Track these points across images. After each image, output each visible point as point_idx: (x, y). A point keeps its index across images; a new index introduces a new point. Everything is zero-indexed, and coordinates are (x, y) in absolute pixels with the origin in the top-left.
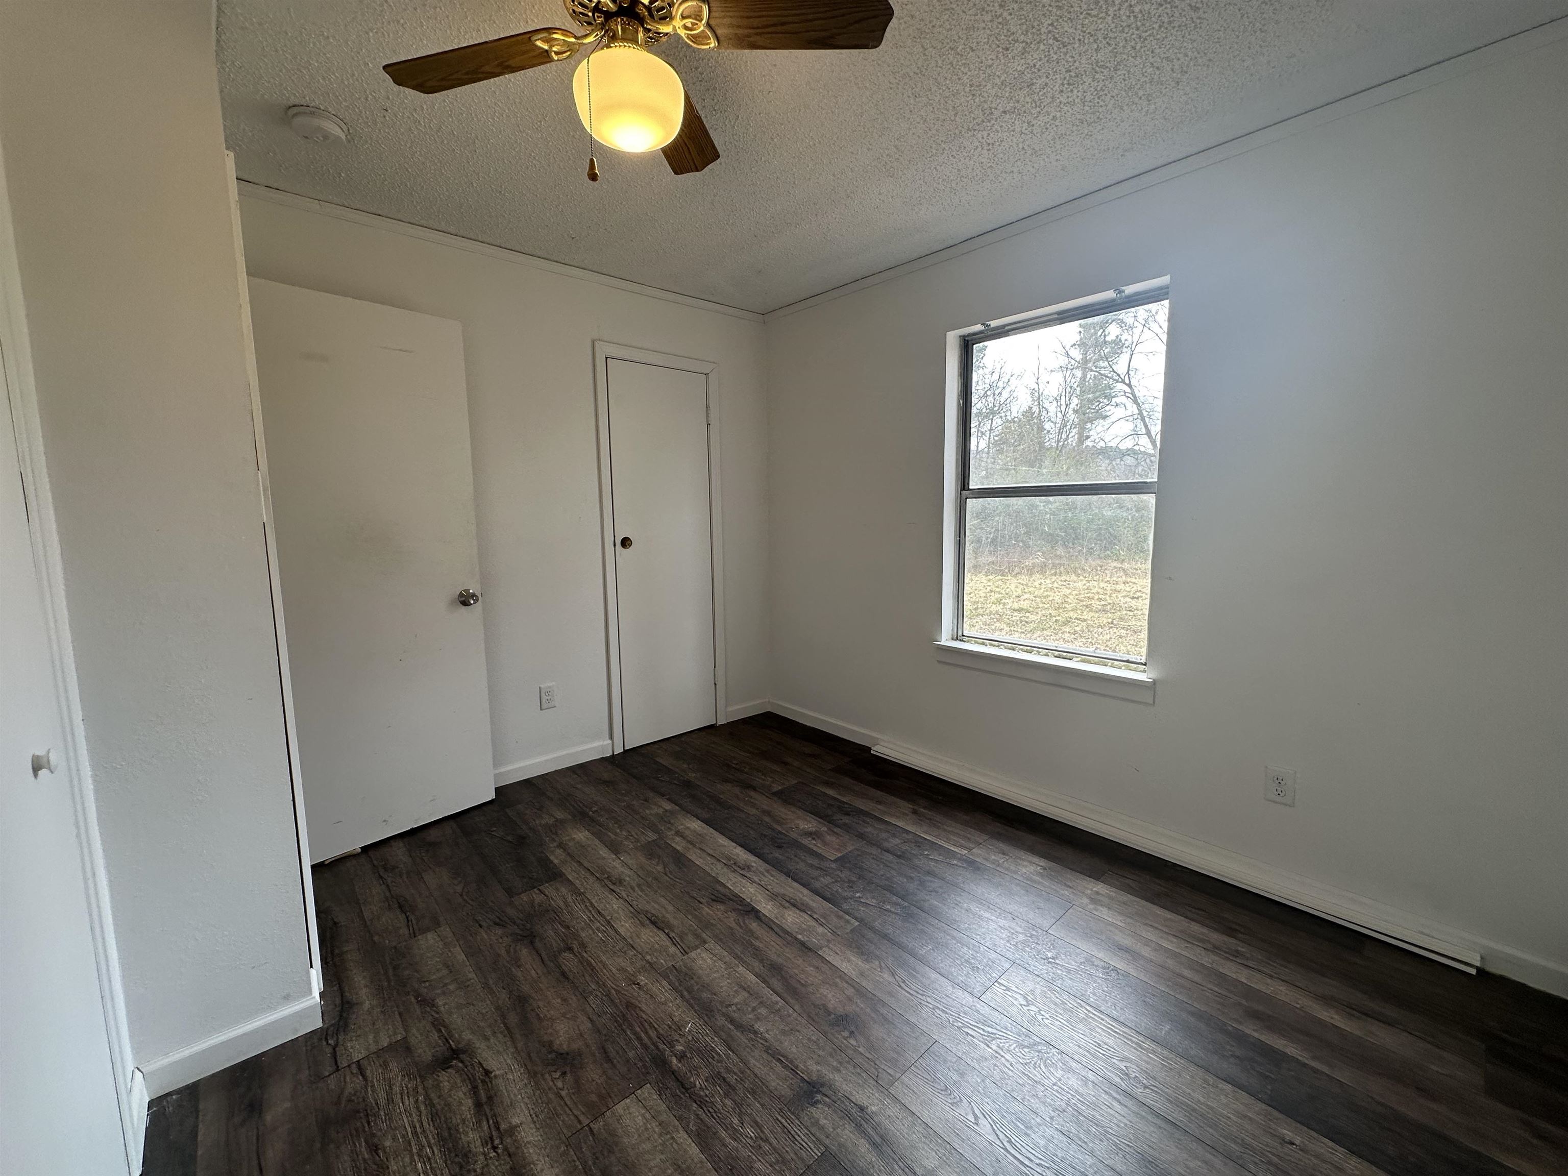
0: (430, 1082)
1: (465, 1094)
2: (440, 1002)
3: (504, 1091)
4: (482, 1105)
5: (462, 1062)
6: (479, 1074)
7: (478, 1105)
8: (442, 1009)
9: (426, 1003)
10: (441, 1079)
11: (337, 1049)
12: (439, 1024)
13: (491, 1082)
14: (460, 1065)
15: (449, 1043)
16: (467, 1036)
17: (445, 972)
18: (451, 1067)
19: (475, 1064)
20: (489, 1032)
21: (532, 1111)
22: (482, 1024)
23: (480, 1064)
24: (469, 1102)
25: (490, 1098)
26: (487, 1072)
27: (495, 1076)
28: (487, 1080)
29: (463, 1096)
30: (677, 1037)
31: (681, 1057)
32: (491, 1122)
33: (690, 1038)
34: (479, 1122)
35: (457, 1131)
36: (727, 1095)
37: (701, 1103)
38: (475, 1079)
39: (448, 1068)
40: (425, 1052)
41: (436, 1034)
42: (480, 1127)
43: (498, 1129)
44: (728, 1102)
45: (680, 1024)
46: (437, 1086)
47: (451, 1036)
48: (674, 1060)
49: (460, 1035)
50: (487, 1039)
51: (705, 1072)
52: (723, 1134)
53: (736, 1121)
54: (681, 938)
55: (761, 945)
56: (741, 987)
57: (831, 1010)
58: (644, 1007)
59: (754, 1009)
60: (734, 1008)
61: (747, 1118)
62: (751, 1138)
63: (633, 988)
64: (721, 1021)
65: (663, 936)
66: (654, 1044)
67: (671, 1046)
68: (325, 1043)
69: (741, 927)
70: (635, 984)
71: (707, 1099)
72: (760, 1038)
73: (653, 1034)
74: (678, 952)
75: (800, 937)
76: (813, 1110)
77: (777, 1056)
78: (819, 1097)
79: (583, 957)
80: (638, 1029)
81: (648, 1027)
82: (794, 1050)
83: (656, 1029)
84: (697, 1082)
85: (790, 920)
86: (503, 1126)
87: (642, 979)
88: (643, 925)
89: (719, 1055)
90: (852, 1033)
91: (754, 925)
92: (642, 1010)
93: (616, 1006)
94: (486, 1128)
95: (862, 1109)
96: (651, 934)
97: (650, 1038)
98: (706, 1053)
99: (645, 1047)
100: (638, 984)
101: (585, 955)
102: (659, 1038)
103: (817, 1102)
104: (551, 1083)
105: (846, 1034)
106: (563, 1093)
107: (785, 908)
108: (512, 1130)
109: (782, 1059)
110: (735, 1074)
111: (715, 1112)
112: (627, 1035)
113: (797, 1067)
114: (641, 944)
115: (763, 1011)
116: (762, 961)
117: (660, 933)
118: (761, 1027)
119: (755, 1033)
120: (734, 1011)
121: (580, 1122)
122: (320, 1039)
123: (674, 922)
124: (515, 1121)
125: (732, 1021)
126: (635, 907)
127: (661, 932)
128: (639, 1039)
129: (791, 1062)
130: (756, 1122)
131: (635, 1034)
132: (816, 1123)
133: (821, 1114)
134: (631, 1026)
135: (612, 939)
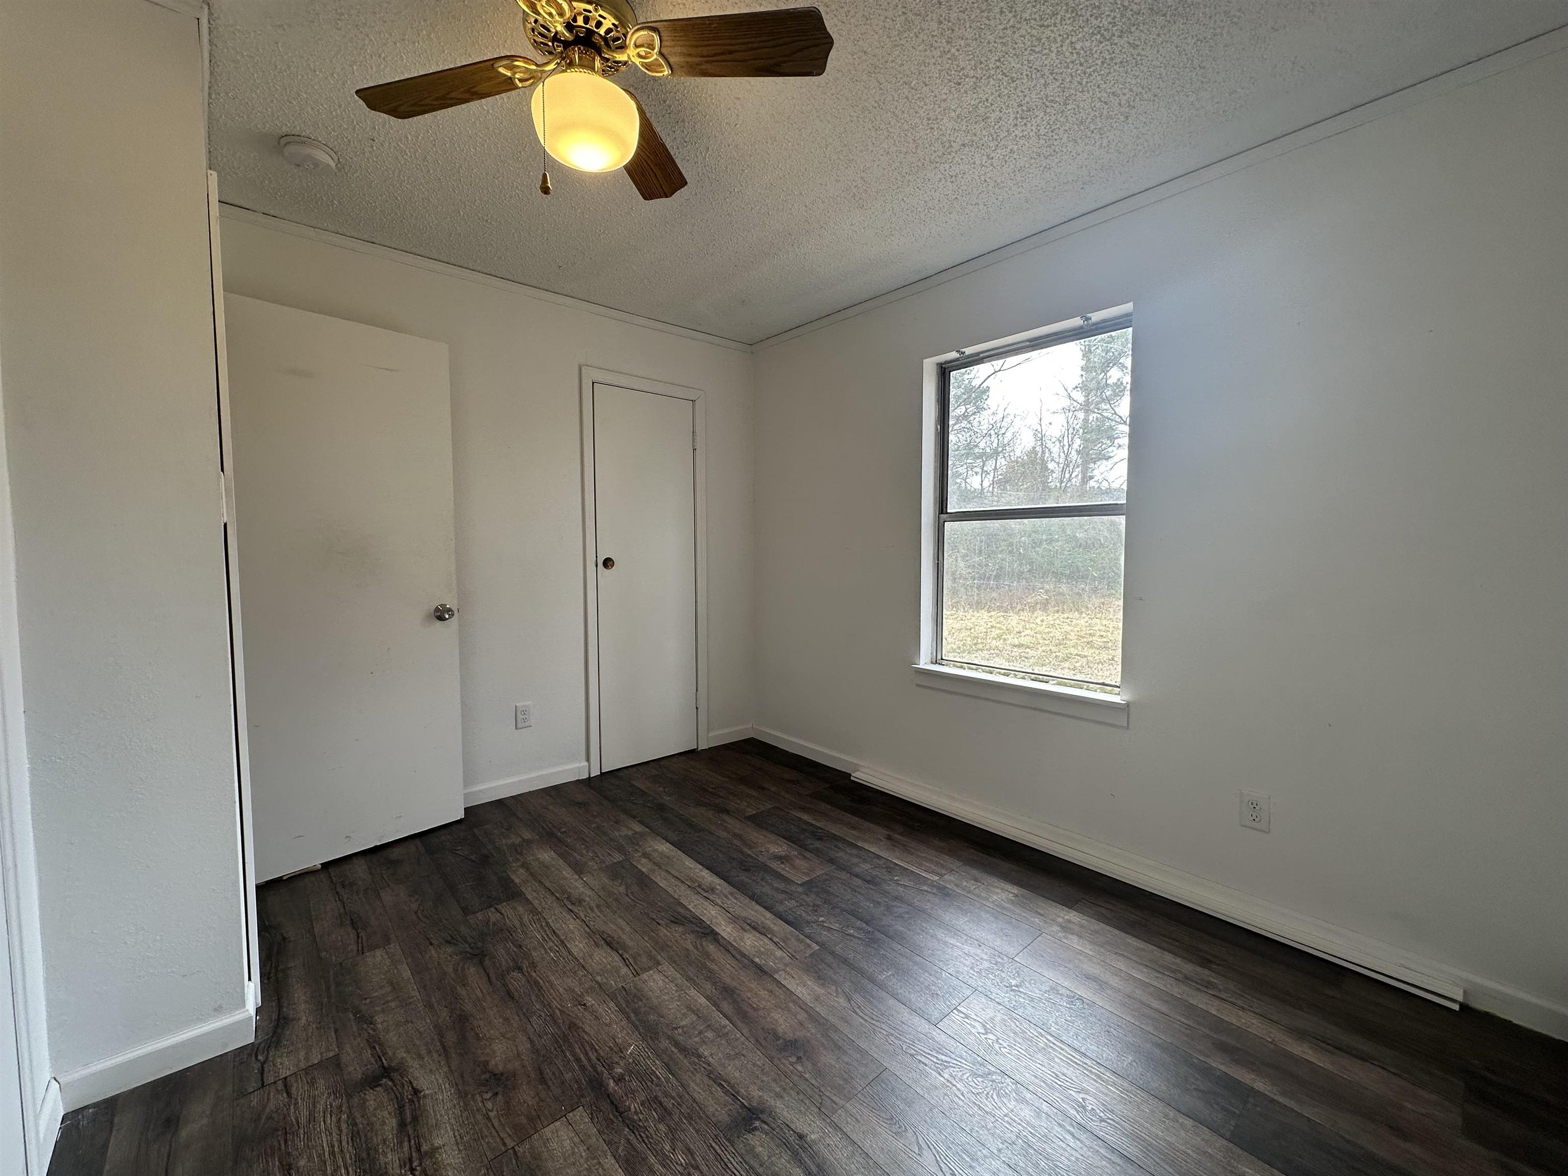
0: (356, 1100)
1: (390, 1114)
2: (379, 1019)
3: (431, 1111)
4: (406, 1125)
5: (392, 1080)
6: (407, 1093)
7: (402, 1125)
8: (380, 1026)
9: (365, 1020)
10: (367, 1097)
11: (266, 1066)
12: (374, 1042)
13: (419, 1101)
14: (390, 1083)
15: (381, 1060)
16: (401, 1054)
17: (388, 989)
18: (380, 1085)
19: (405, 1083)
20: (423, 1052)
21: (456, 1132)
22: (418, 1043)
23: (411, 1083)
24: (393, 1122)
25: (415, 1119)
26: (416, 1092)
27: (424, 1096)
28: (415, 1100)
29: (388, 1116)
30: (616, 1060)
31: (619, 1080)
32: (413, 1142)
33: (631, 1061)
34: (401, 1143)
35: (376, 1151)
36: (661, 1120)
37: (633, 1127)
38: (402, 1099)
39: (376, 1087)
40: (355, 1069)
41: (369, 1051)
42: (401, 1147)
43: (419, 1150)
44: (662, 1127)
45: (622, 1047)
46: (363, 1105)
47: (384, 1054)
48: (612, 1083)
49: (394, 1053)
50: (420, 1057)
51: (642, 1096)
52: (652, 1160)
53: (667, 1147)
54: (635, 959)
55: (716, 968)
56: (689, 1008)
57: (780, 1035)
58: (587, 1029)
59: (700, 1033)
60: (680, 1031)
61: (679, 1144)
62: (682, 1164)
63: (579, 1010)
64: (665, 1043)
65: (617, 958)
66: (594, 1067)
67: (610, 1068)
68: (253, 1058)
69: (697, 948)
70: (581, 1005)
71: (641, 1124)
72: (703, 1062)
73: (593, 1057)
74: (629, 973)
75: (757, 960)
76: (749, 1136)
77: (716, 1078)
78: (757, 1124)
79: (531, 976)
80: (578, 1050)
81: (588, 1048)
82: (737, 1074)
83: (596, 1050)
84: (632, 1106)
85: (748, 943)
86: (425, 1148)
87: (589, 1000)
88: (597, 945)
89: (659, 1078)
90: (799, 1058)
91: (711, 948)
92: (584, 1031)
93: (559, 1027)
94: (406, 1149)
95: (801, 1137)
96: (604, 955)
97: (589, 1060)
98: (646, 1077)
99: (583, 1068)
100: (584, 1005)
101: (534, 974)
102: (599, 1060)
103: (756, 1129)
104: (480, 1104)
105: (793, 1059)
106: (492, 1114)
107: (745, 931)
108: (434, 1150)
109: (723, 1083)
110: (673, 1098)
111: (647, 1137)
112: (566, 1056)
113: (738, 1093)
114: (593, 964)
115: (710, 1034)
116: (714, 984)
117: (614, 954)
118: (705, 1051)
119: (699, 1056)
120: (680, 1034)
121: (504, 1144)
122: (250, 1055)
123: (629, 943)
124: (438, 1142)
125: (677, 1044)
126: (592, 927)
127: (615, 952)
128: (578, 1060)
129: (733, 1087)
130: (689, 1149)
131: (574, 1055)
132: (752, 1150)
133: (759, 1143)
134: (571, 1046)
135: (564, 958)
